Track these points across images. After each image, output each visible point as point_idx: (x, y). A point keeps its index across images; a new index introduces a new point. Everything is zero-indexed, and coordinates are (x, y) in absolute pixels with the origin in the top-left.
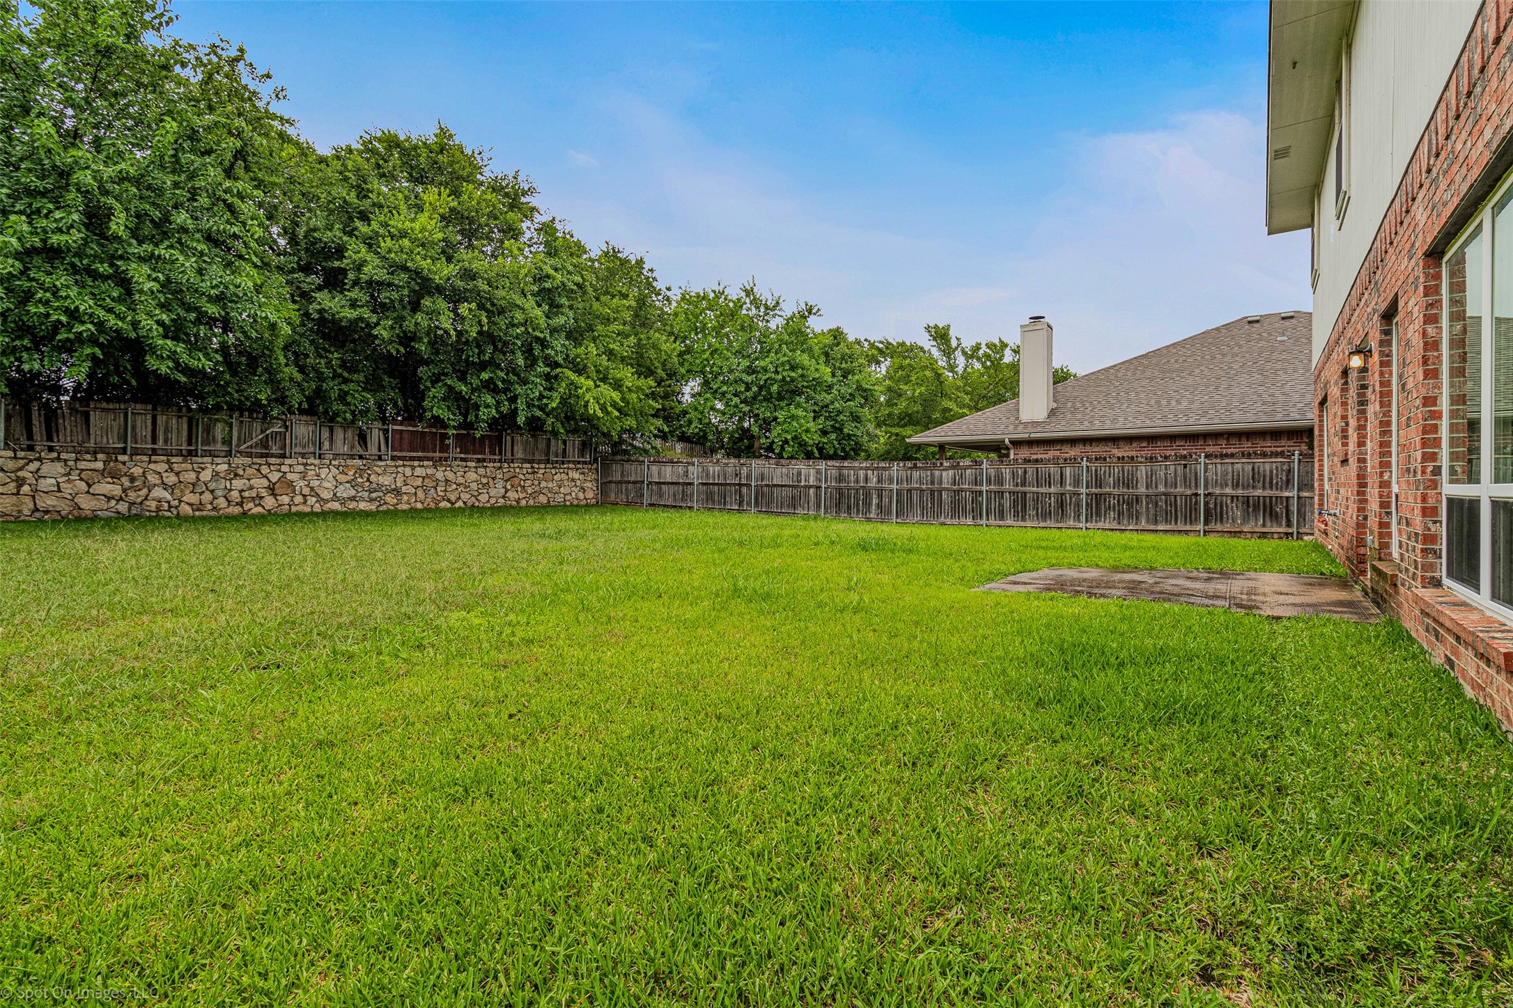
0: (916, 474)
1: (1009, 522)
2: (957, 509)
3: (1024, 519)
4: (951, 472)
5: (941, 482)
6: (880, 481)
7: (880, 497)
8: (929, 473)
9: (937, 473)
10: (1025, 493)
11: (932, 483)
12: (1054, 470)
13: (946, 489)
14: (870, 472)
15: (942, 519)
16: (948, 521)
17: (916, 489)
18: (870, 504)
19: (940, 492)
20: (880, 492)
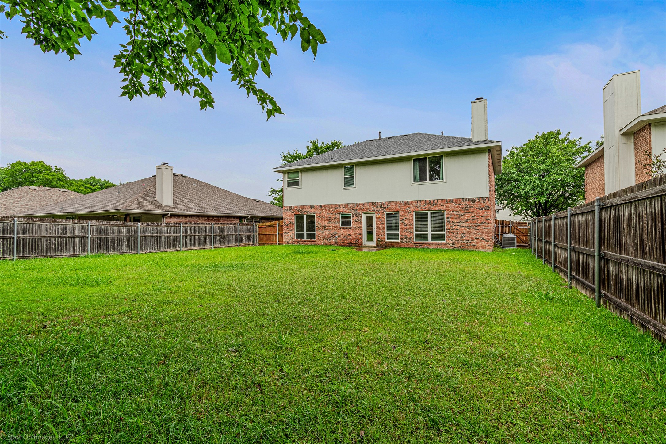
0: (148, 229)
1: (189, 248)
2: (168, 245)
3: (194, 246)
4: (166, 228)
5: (161, 233)
6: (128, 232)
7: (128, 241)
8: (155, 228)
9: (159, 228)
10: (194, 236)
11: (157, 233)
12: (203, 227)
13: (163, 236)
14: (121, 228)
15: (162, 249)
16: (165, 250)
17: (148, 236)
18: (122, 245)
19: (160, 237)
20: (128, 239)
